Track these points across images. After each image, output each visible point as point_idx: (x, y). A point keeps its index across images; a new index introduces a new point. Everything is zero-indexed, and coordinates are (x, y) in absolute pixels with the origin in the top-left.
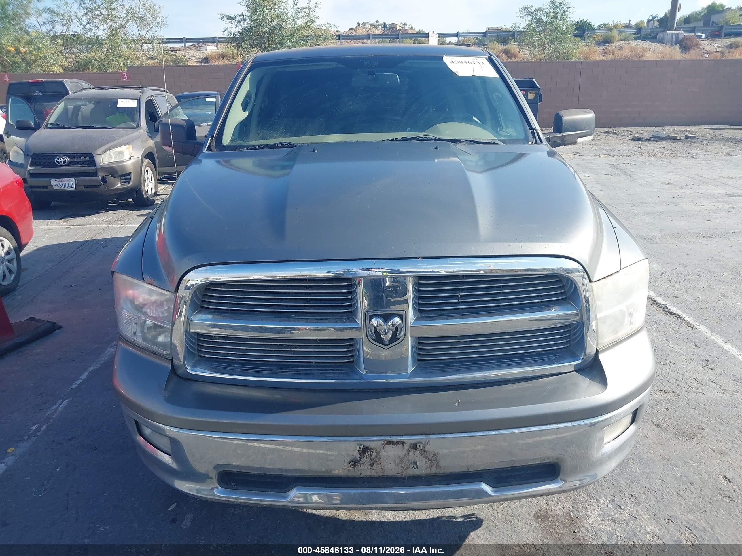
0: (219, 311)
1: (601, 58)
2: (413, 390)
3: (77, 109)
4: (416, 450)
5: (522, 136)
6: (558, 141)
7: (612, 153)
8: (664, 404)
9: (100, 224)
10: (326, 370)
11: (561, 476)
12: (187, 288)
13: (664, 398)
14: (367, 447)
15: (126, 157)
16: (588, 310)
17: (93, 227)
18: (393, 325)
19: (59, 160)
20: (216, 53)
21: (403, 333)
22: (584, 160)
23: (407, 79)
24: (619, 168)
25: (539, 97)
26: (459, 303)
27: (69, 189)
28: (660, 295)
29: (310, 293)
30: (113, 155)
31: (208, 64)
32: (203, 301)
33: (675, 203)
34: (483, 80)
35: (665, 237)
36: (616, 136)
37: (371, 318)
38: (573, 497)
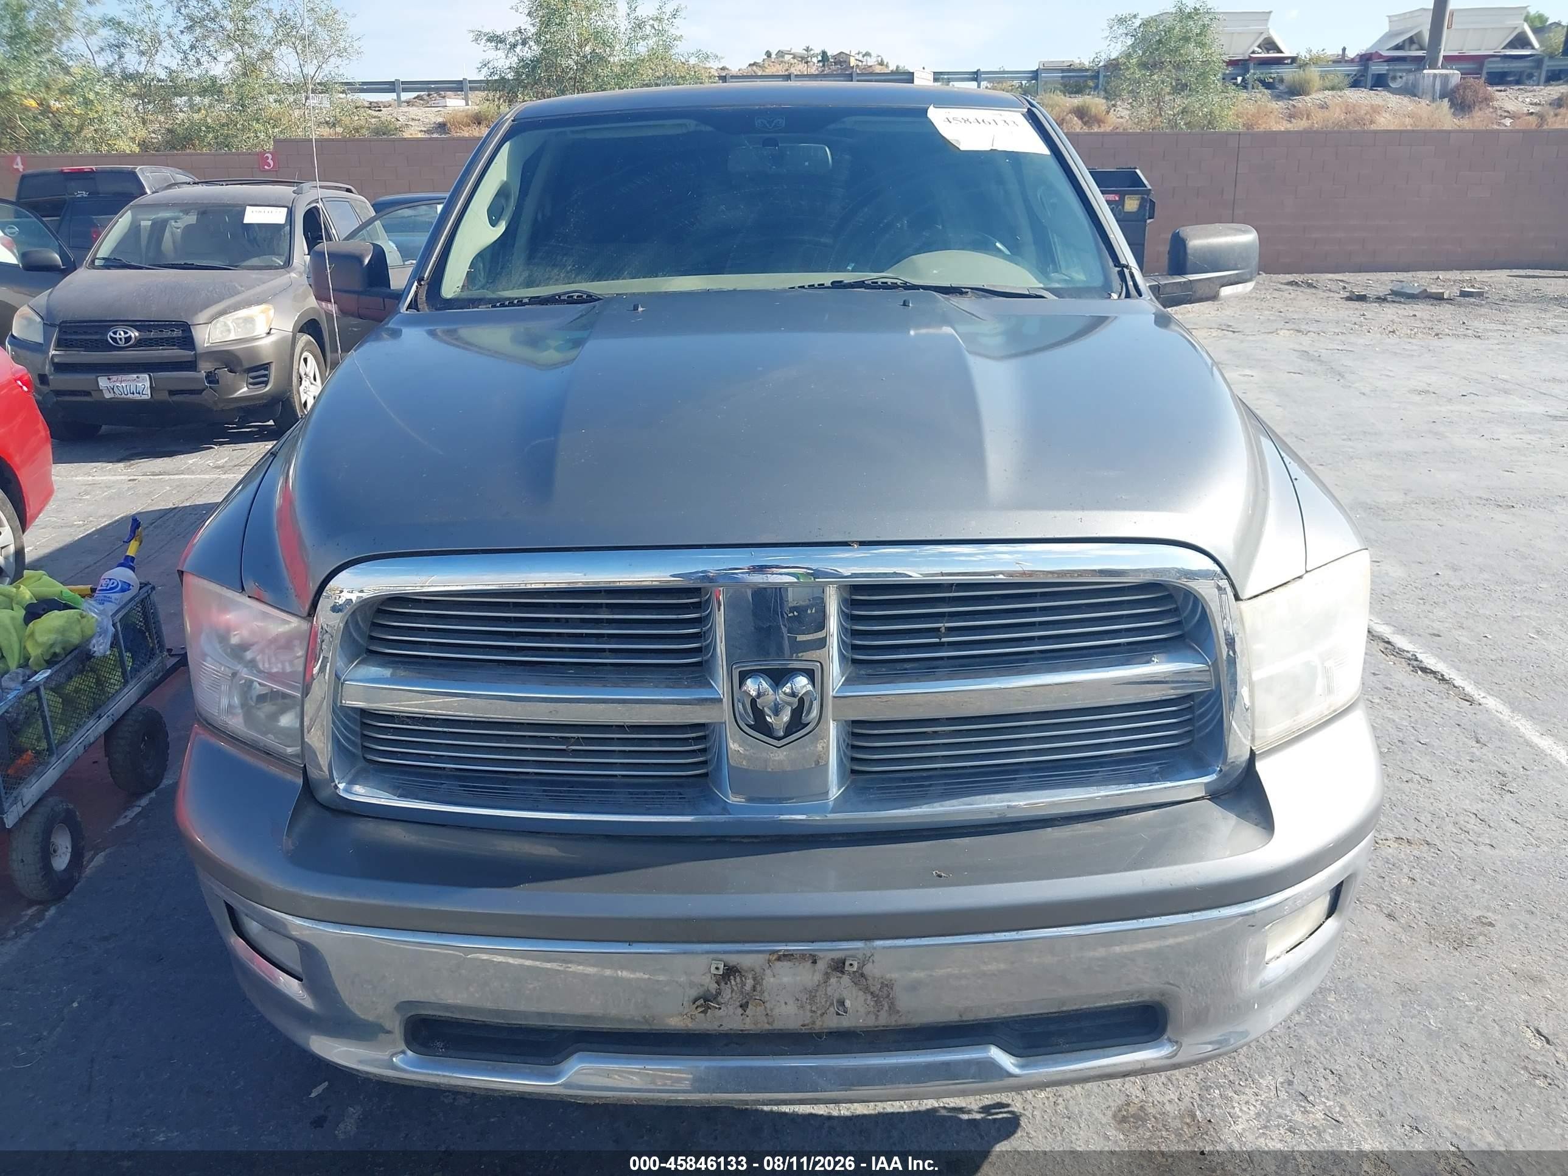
0: (407, 660)
1: (1283, 126)
2: (840, 838)
3: (159, 227)
4: (843, 972)
5: (1098, 281)
6: (1179, 293)
7: (1303, 327)
8: (1406, 869)
9: (202, 472)
10: (645, 793)
11: (1169, 1033)
12: (336, 609)
13: (1406, 855)
14: (734, 967)
15: (260, 329)
16: (1232, 662)
17: (186, 479)
18: (793, 694)
19: (118, 336)
20: (464, 114)
21: (815, 713)
22: (1242, 341)
23: (847, 157)
24: (1319, 359)
25: (1148, 207)
26: (942, 644)
27: (137, 397)
28: (1402, 631)
29: (609, 621)
30: (232, 327)
31: (447, 136)
32: (372, 638)
33: (1436, 434)
34: (1016, 159)
35: (1414, 506)
36: (1313, 290)
37: (743, 676)
38: (1201, 1075)
